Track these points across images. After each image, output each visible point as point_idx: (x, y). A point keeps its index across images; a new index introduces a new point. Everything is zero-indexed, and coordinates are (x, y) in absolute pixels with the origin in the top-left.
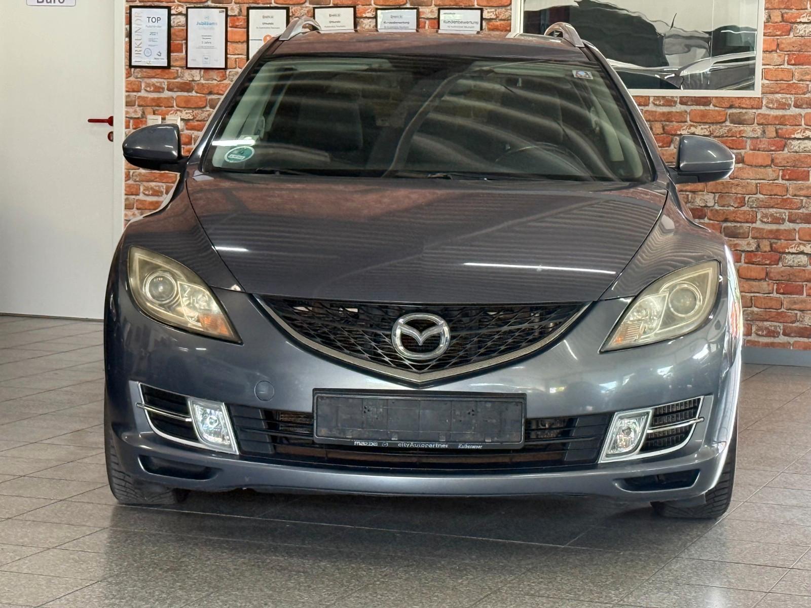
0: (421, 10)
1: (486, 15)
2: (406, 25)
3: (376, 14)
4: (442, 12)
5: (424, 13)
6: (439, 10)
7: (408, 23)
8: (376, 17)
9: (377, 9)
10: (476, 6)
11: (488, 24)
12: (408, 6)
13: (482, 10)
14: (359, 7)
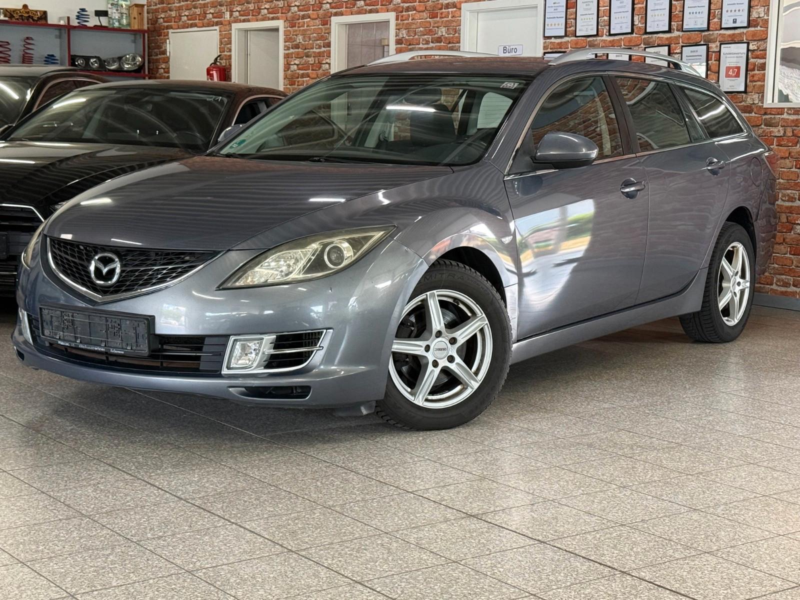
0: (710, 46)
1: (751, 47)
2: (700, 57)
3: (682, 51)
4: (722, 46)
5: (711, 47)
6: (721, 45)
7: (701, 56)
8: (681, 53)
9: (682, 46)
10: (745, 41)
11: (752, 54)
12: (702, 43)
13: (748, 44)
14: (673, 46)
